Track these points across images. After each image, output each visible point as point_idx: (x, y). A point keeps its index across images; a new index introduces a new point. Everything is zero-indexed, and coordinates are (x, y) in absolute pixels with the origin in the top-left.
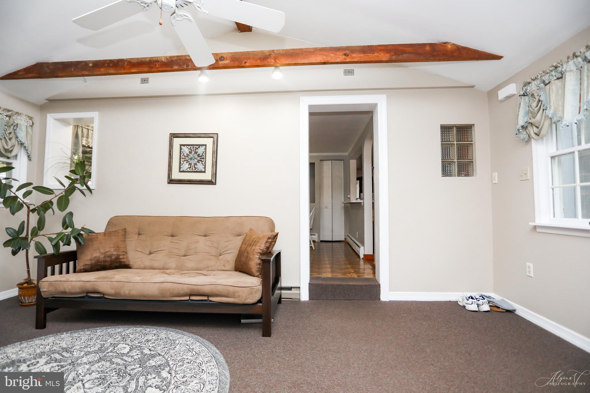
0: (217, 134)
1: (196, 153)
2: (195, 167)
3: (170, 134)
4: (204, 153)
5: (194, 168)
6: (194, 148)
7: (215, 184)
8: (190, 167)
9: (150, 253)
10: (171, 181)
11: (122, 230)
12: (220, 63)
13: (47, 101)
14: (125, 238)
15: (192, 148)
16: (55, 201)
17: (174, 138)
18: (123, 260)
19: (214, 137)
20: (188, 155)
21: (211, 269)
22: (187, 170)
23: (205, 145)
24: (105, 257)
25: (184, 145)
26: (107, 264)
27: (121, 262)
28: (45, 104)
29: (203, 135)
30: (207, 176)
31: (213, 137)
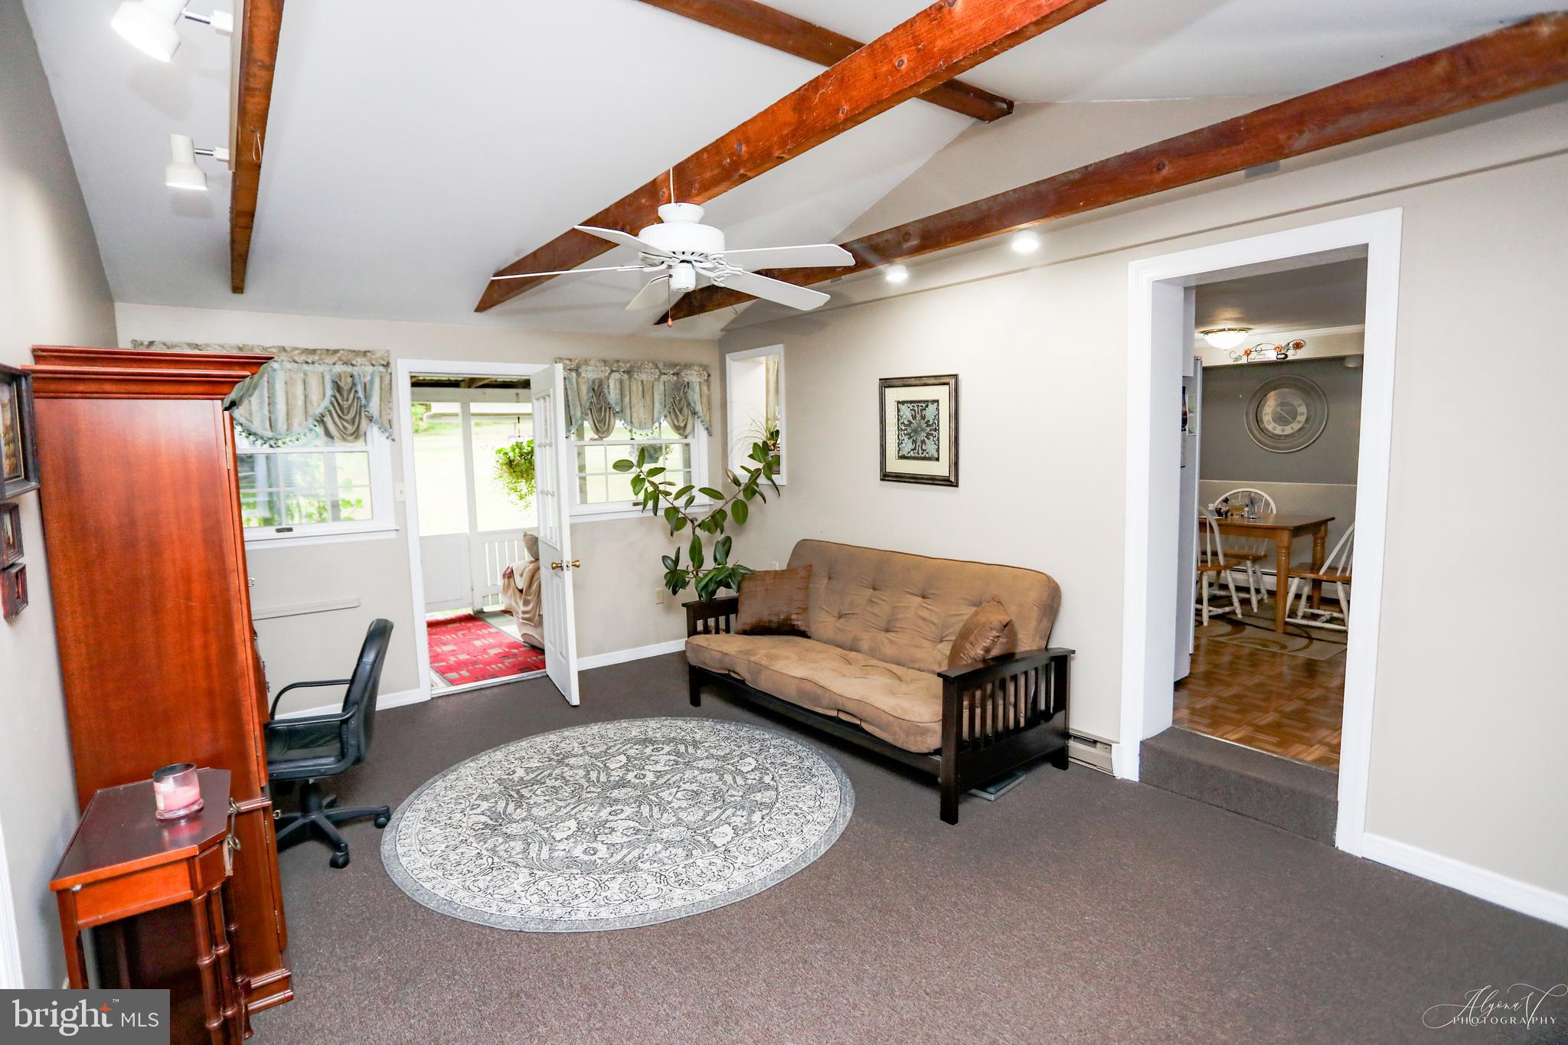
0: (956, 376)
1: (923, 418)
2: (922, 449)
3: (880, 379)
4: (937, 417)
5: (920, 451)
6: (920, 408)
7: (957, 486)
8: (915, 449)
9: (840, 617)
10: (886, 476)
11: (805, 567)
12: (904, 247)
13: (725, 333)
14: (808, 583)
15: (916, 408)
16: (728, 509)
17: (886, 389)
18: (796, 623)
19: (951, 382)
20: (910, 423)
21: (916, 666)
22: (909, 455)
23: (937, 401)
24: (770, 615)
25: (903, 403)
26: (774, 625)
27: (794, 625)
28: (723, 336)
29: (932, 381)
30: (941, 469)
31: (948, 384)
